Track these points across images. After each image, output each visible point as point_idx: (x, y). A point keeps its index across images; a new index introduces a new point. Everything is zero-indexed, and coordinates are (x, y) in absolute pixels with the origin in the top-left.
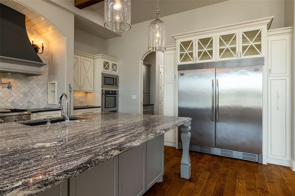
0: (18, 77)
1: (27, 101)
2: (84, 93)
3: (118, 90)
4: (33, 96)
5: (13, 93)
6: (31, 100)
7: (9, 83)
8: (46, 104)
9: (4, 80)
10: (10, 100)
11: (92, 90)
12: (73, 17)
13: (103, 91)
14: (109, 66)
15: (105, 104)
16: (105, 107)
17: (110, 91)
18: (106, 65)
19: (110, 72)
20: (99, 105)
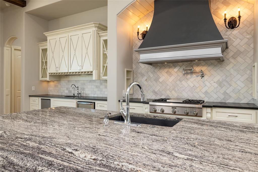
1: (222, 92)
4: (230, 86)
5: (207, 83)
7: (202, 71)
8: (250, 98)
9: (197, 69)
10: (204, 90)
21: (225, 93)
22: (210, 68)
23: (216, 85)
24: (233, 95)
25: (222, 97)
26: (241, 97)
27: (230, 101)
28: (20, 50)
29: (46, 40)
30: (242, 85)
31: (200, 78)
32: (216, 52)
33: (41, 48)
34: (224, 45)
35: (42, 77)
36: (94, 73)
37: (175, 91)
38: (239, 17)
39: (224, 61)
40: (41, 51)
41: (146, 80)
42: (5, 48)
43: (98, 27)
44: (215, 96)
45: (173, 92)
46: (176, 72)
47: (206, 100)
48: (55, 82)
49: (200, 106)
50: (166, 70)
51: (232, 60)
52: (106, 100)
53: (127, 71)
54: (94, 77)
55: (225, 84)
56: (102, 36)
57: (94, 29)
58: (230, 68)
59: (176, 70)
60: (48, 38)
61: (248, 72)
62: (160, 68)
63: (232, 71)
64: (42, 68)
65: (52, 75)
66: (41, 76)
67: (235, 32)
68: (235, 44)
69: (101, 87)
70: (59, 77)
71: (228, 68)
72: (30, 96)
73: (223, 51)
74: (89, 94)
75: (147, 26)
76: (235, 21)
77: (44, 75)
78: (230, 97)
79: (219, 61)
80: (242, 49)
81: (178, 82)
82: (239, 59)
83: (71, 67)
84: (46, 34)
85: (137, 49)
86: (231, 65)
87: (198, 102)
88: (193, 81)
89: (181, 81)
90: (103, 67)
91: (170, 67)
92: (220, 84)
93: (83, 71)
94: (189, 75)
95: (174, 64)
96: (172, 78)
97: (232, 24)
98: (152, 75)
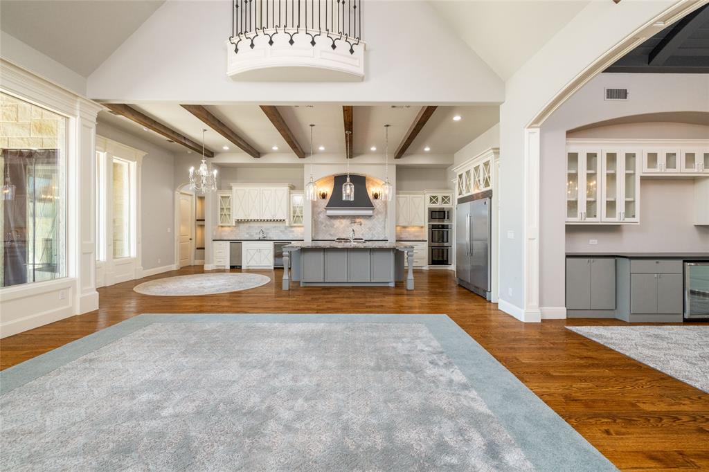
0: (367, 218)
2: (419, 228)
3: (452, 223)
4: (375, 230)
5: (363, 228)
6: (374, 233)
7: (360, 222)
8: (384, 236)
9: (358, 220)
10: (361, 233)
11: (422, 224)
12: (395, 166)
13: (429, 225)
14: (437, 200)
15: (432, 239)
16: (432, 241)
17: (439, 225)
18: (433, 199)
19: (439, 205)
20: (427, 239)
21: (372, 234)
22: (365, 220)
23: (368, 230)
25: (371, 236)
28: (190, 195)
29: (231, 189)
30: (381, 230)
31: (359, 225)
32: (370, 212)
33: (219, 196)
34: (373, 209)
35: (222, 223)
36: (286, 221)
38: (379, 194)
39: (372, 217)
40: (219, 198)
42: (176, 192)
43: (290, 187)
45: (343, 234)
46: (345, 222)
48: (235, 227)
50: (339, 220)
51: (376, 216)
52: (303, 240)
54: (286, 224)
55: (372, 229)
56: (292, 193)
57: (287, 188)
58: (374, 221)
59: (345, 220)
60: (233, 188)
61: (384, 223)
62: (335, 219)
63: (376, 222)
64: (222, 215)
66: (220, 222)
67: (377, 201)
68: (379, 207)
69: (287, 231)
72: (214, 240)
73: (373, 212)
77: (225, 220)
78: (375, 236)
79: (370, 217)
80: (381, 210)
81: (346, 228)
82: (379, 216)
84: (232, 184)
86: (376, 219)
87: (362, 239)
88: (356, 227)
89: (348, 227)
90: (294, 216)
91: (341, 218)
92: (370, 229)
93: (276, 219)
94: (353, 224)
95: (344, 217)
96: (343, 225)
97: (376, 196)
98: (329, 223)
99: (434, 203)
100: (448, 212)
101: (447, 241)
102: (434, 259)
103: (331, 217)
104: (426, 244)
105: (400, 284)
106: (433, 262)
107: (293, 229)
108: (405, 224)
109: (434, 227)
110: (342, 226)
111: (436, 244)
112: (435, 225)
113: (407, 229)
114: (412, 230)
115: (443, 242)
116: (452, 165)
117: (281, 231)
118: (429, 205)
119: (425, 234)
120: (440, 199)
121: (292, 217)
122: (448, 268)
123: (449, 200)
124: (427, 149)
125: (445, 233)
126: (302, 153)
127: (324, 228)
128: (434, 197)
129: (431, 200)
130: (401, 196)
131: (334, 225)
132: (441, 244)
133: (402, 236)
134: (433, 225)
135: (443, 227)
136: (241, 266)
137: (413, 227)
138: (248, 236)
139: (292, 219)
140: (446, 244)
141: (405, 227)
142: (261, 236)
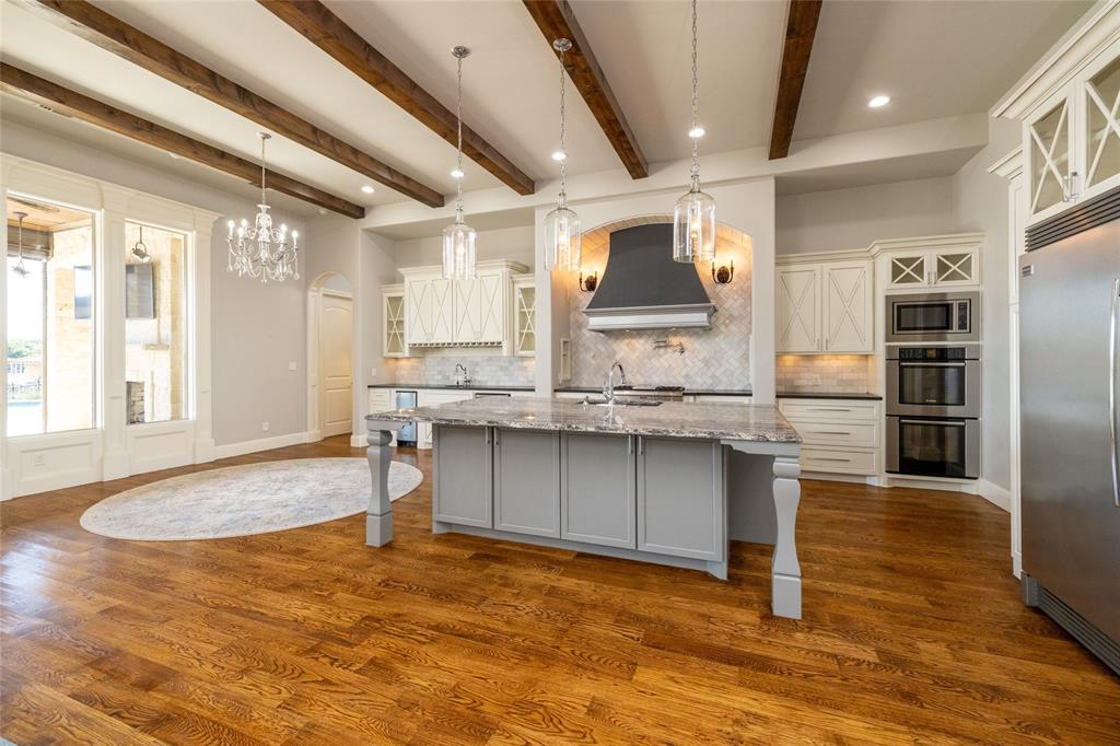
0: (696, 333)
1: (709, 374)
2: (854, 357)
3: (980, 343)
4: (720, 365)
5: (688, 361)
6: (716, 374)
7: (681, 344)
8: (746, 382)
9: (674, 340)
10: (684, 373)
11: (867, 348)
12: (771, 184)
13: (889, 349)
14: (919, 270)
15: (901, 390)
16: (902, 401)
17: (925, 350)
18: (904, 269)
19: (927, 286)
20: (881, 391)
21: (713, 376)
22: (692, 340)
23: (701, 365)
24: (724, 379)
25: (710, 381)
26: (735, 381)
27: (720, 388)
28: (349, 299)
29: (403, 281)
30: (737, 365)
31: (678, 354)
32: (700, 318)
33: (386, 296)
34: (711, 309)
35: (389, 351)
36: (504, 344)
37: (641, 375)
38: (732, 269)
39: (711, 329)
40: (385, 300)
41: (594, 356)
42: (310, 294)
43: (512, 268)
44: (700, 381)
45: (638, 376)
46: (643, 345)
47: (687, 386)
48: (413, 360)
49: (680, 394)
50: (627, 341)
51: (723, 328)
52: (534, 390)
53: (565, 342)
54: (505, 351)
55: (713, 362)
56: (518, 282)
57: (505, 269)
58: (719, 341)
59: (642, 341)
60: (406, 279)
61: (744, 346)
62: (617, 338)
63: (723, 345)
64: (389, 334)
65: (414, 348)
66: (386, 349)
67: (726, 288)
68: (727, 305)
69: (511, 368)
70: (422, 350)
71: (717, 339)
72: (369, 387)
73: (710, 316)
74: (486, 382)
75: (596, 269)
76: (727, 274)
77: (395, 346)
78: (721, 381)
79: (705, 330)
80: (736, 314)
81: (646, 361)
82: (733, 328)
83: (458, 335)
84: (402, 270)
85: (584, 309)
86: (722, 337)
87: (678, 389)
88: (669, 358)
89: (650, 358)
90: (521, 334)
91: (633, 337)
92: (706, 362)
93: (483, 340)
94: (662, 350)
95: (639, 332)
96: (637, 354)
97: (723, 276)
98: (603, 349)
99: (908, 279)
100: (962, 307)
101: (961, 401)
102: (907, 454)
103: (609, 333)
104: (878, 411)
105: (746, 556)
106: (906, 464)
107: (525, 364)
108: (811, 348)
109: (906, 355)
110: (634, 356)
111: (918, 410)
112: (914, 350)
113: (819, 363)
114: (830, 364)
115: (942, 402)
116: (979, 149)
117: (502, 368)
118: (886, 286)
119: (877, 378)
120: (930, 267)
121: (517, 335)
122: (964, 489)
123: (967, 267)
124: (879, 101)
125: (951, 375)
126: (524, 183)
127: (593, 362)
128: (908, 262)
129: (896, 271)
130: (793, 268)
131: (615, 353)
132: (934, 411)
133: (804, 382)
134: (902, 351)
135: (943, 354)
136: (416, 443)
137: (837, 354)
138: (439, 377)
139: (517, 342)
140: (952, 411)
141: (809, 357)
142: (461, 379)
